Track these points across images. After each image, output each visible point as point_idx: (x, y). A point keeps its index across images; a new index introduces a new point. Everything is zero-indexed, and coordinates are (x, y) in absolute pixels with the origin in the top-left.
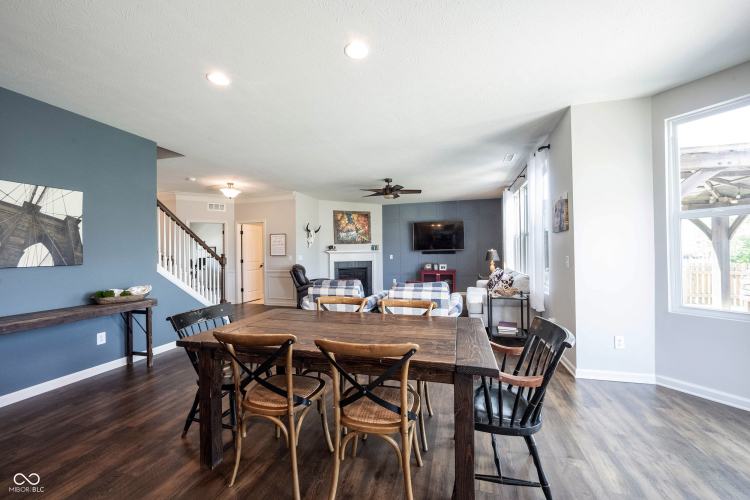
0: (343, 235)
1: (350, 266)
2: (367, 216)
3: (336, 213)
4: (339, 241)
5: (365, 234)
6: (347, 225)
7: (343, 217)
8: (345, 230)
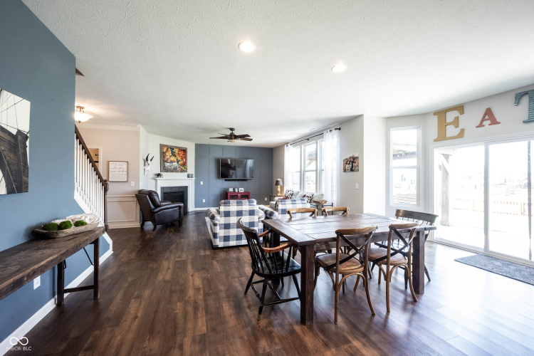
0: (167, 165)
1: (172, 190)
2: (185, 151)
3: (162, 146)
5: (183, 165)
6: (170, 156)
7: (167, 150)
8: (169, 161)
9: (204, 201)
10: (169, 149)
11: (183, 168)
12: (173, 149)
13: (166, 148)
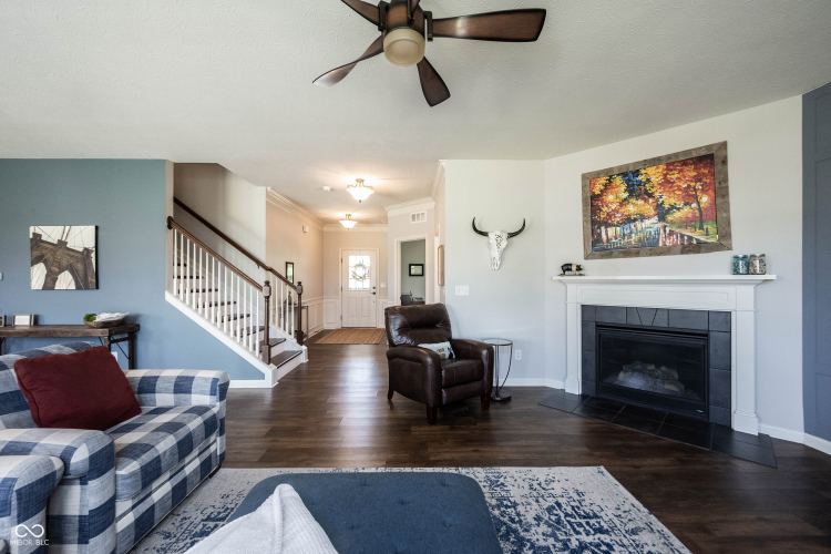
0: (611, 232)
1: (635, 322)
2: (709, 158)
3: (589, 179)
4: (598, 248)
5: (699, 221)
6: (623, 203)
7: (608, 186)
8: (617, 219)
10: (618, 180)
11: (698, 235)
12: (637, 173)
13: (603, 180)
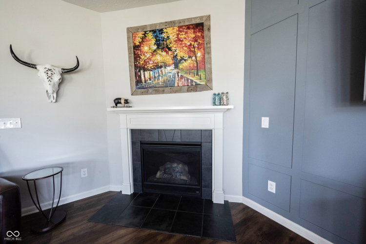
2: (200, 27)
3: (132, 33)
5: (196, 69)
6: (154, 53)
7: (144, 38)
8: (150, 66)
9: (272, 187)
10: (150, 36)
11: (196, 79)
12: (161, 31)
13: (140, 35)
